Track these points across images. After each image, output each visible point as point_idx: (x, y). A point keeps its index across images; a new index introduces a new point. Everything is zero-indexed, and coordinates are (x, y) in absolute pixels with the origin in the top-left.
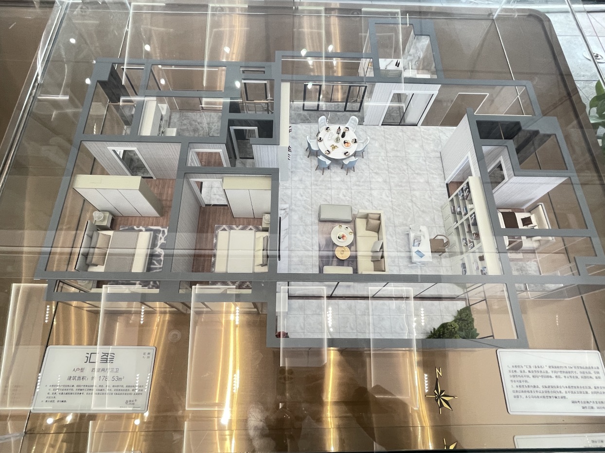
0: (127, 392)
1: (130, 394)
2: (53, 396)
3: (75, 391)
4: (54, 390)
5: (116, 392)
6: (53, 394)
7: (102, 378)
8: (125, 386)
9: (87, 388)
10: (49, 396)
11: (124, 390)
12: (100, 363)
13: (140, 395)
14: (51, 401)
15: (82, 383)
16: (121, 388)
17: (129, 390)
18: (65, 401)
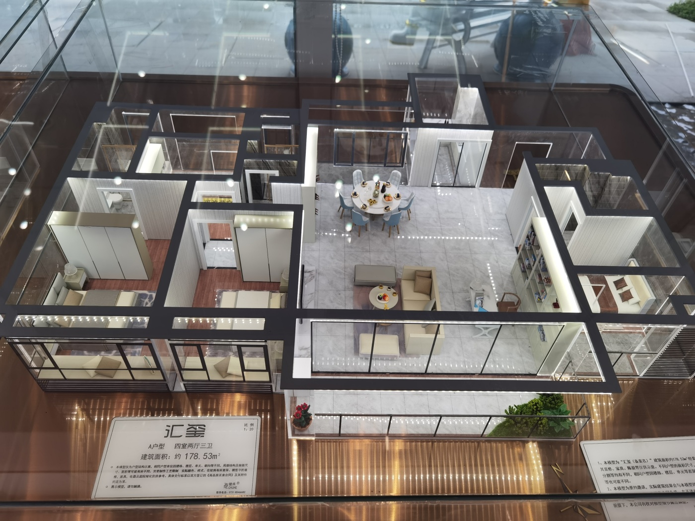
0: (225, 473)
1: (230, 475)
2: (122, 479)
3: (152, 473)
4: (123, 472)
5: (210, 473)
6: (121, 477)
7: (189, 456)
8: (222, 465)
9: (170, 468)
10: (116, 479)
11: (221, 470)
12: (186, 437)
13: (244, 477)
14: (119, 487)
15: (160, 462)
16: (216, 468)
17: (227, 470)
18: (139, 486)
